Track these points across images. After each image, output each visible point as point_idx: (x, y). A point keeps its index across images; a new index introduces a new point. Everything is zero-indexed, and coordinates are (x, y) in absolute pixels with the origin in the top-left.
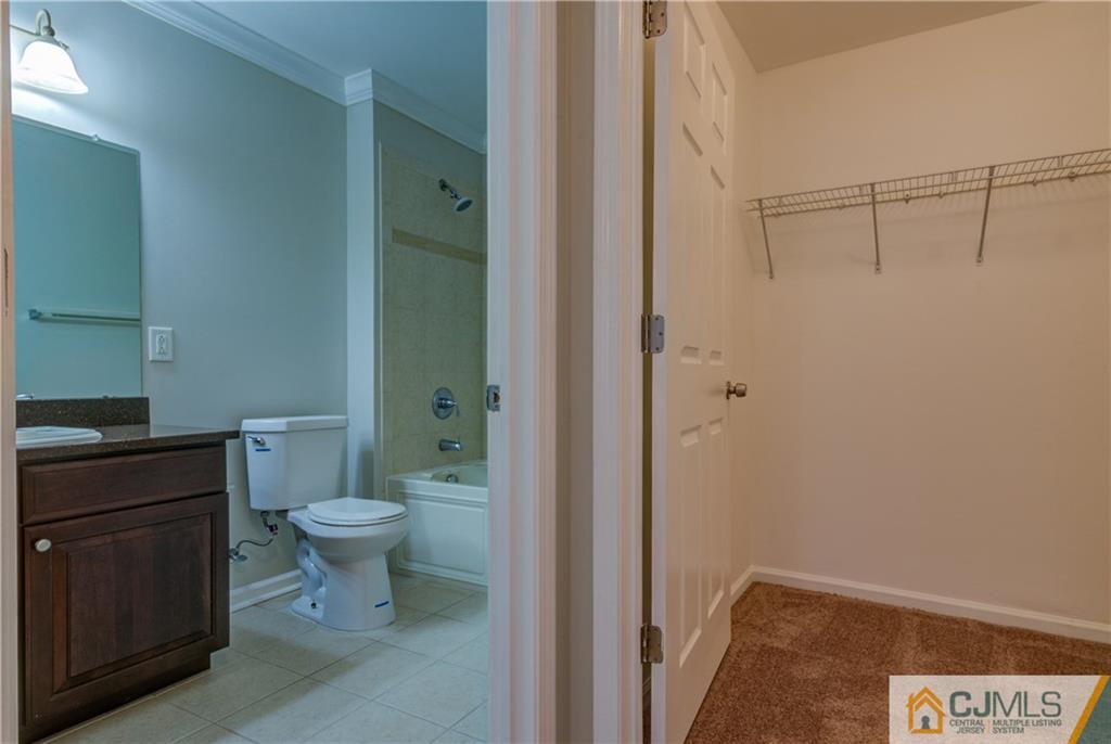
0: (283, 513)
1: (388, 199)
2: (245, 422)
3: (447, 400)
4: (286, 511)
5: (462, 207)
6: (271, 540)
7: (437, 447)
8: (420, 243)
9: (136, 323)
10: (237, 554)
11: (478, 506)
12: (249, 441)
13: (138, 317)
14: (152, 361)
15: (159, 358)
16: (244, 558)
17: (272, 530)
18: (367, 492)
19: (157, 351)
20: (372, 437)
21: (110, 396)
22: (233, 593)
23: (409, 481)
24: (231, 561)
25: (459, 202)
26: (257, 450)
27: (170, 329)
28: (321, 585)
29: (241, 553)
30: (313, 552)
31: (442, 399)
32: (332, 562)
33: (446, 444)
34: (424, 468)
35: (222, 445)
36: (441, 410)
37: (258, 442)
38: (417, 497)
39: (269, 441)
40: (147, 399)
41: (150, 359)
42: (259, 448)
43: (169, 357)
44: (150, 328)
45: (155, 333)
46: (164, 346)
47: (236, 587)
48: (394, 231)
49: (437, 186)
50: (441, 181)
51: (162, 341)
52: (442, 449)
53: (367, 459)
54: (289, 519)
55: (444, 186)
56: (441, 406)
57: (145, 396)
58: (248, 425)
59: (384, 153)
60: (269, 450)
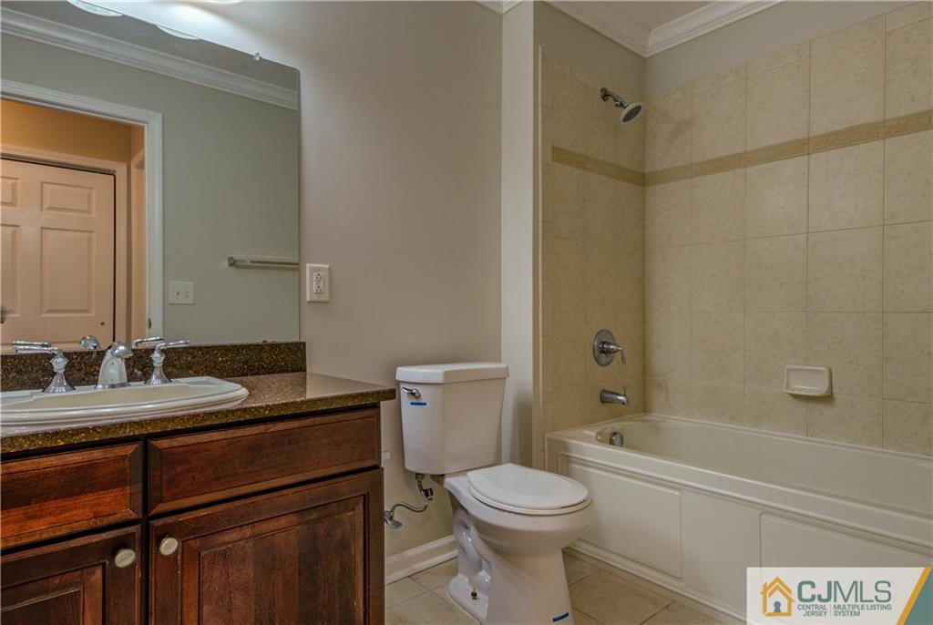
0: (439, 478)
1: (549, 110)
2: (400, 370)
3: (608, 344)
4: (443, 476)
5: (628, 118)
6: (426, 507)
7: (598, 399)
8: (580, 162)
9: (295, 267)
10: (391, 518)
11: (673, 488)
12: (404, 393)
13: (297, 262)
14: (309, 302)
15: (316, 298)
16: (398, 524)
17: (427, 495)
18: (525, 456)
19: (315, 291)
20: (530, 388)
21: (269, 341)
22: (388, 560)
23: (573, 442)
24: (386, 525)
25: (625, 111)
26: (412, 404)
27: (327, 266)
28: (480, 568)
29: (395, 518)
30: (473, 529)
31: (604, 343)
32: (497, 551)
33: (609, 396)
34: (586, 423)
35: (376, 406)
36: (603, 355)
37: (414, 394)
38: (584, 463)
39: (425, 394)
40: (304, 344)
41: (308, 299)
42: (415, 401)
43: (325, 297)
44: (308, 265)
45: (313, 270)
46: (321, 285)
47: (392, 554)
48: (554, 149)
49: (599, 94)
50: (602, 90)
51: (319, 279)
52: (603, 401)
53: (524, 413)
54: (446, 486)
55: (606, 95)
56: (603, 351)
57: (302, 341)
58: (404, 373)
59: (544, 59)
60: (425, 404)
